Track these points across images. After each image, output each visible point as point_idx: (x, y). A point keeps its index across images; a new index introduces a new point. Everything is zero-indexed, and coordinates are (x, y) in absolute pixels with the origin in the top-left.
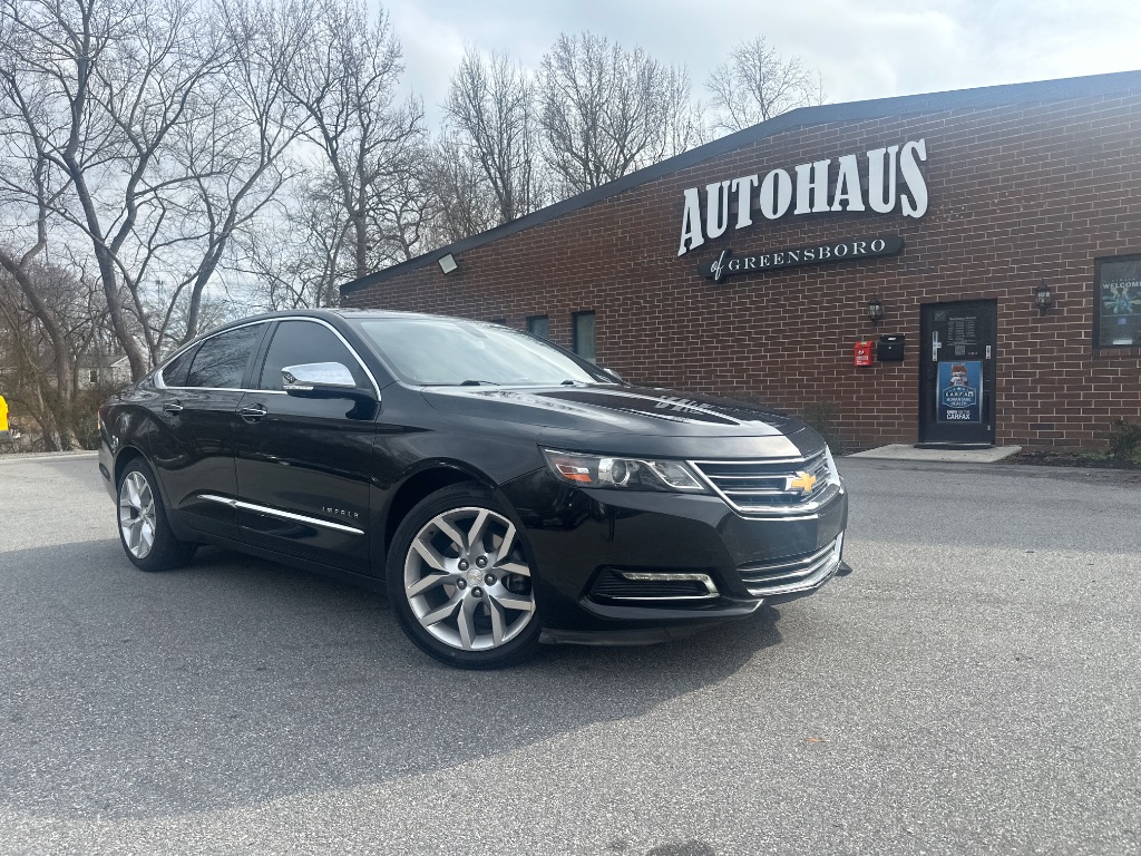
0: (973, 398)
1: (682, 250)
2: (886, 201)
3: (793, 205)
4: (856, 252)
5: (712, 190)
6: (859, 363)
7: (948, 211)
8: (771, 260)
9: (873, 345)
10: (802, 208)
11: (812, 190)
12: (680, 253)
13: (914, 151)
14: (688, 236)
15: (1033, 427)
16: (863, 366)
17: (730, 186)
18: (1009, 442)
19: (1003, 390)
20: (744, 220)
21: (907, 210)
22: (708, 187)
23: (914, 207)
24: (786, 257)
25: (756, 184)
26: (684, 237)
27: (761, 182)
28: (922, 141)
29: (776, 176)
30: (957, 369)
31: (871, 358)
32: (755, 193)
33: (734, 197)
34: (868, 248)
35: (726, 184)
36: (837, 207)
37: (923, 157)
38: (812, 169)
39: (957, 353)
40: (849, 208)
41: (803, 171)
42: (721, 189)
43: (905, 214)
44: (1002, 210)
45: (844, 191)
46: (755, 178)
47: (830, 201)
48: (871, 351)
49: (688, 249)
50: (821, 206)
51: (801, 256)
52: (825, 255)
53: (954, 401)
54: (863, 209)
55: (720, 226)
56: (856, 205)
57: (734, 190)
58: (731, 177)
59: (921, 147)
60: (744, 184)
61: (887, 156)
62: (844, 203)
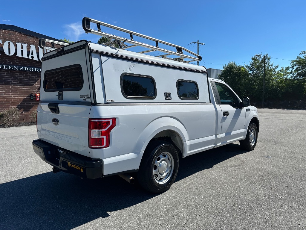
3: (16, 53)
4: (36, 71)
10: (19, 55)
11: (22, 51)
24: (13, 68)
27: (3, 43)
29: (9, 43)
36: (30, 58)
38: (22, 45)
40: (34, 59)
41: (19, 45)
45: (32, 54)
47: (28, 55)
50: (25, 56)
51: (19, 68)
54: (38, 60)
56: (36, 59)
62: (33, 57)
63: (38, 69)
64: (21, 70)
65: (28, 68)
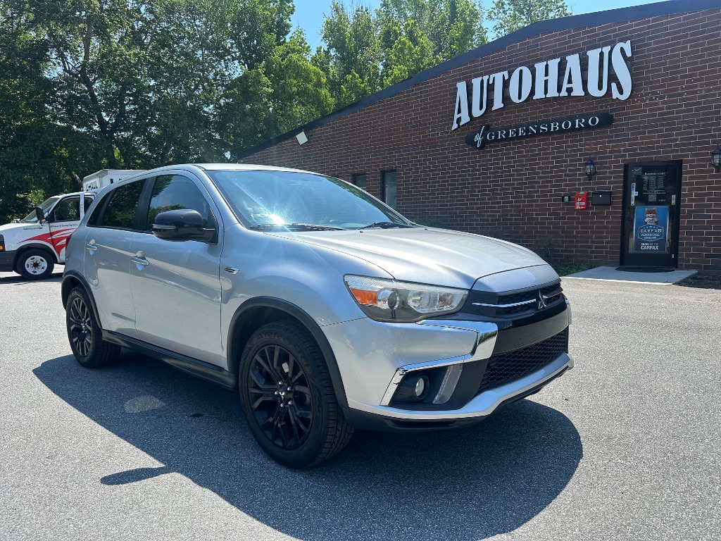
0: (661, 234)
1: (455, 126)
2: (600, 87)
3: (532, 92)
4: (577, 127)
5: (476, 82)
6: (578, 207)
7: (647, 94)
8: (517, 132)
9: (588, 194)
10: (539, 94)
11: (546, 82)
12: (453, 129)
13: (622, 50)
14: (459, 116)
15: (707, 256)
16: (581, 210)
17: (488, 80)
18: (688, 267)
19: (685, 228)
20: (498, 104)
21: (615, 94)
22: (473, 81)
23: (621, 92)
24: (527, 130)
25: (506, 78)
26: (456, 116)
27: (510, 76)
28: (629, 42)
29: (521, 71)
30: (650, 212)
31: (587, 203)
32: (506, 84)
33: (491, 88)
34: (586, 123)
35: (486, 78)
36: (564, 93)
37: (629, 54)
38: (547, 67)
39: (650, 200)
40: (573, 94)
41: (540, 67)
42: (482, 82)
43: (614, 97)
44: (689, 93)
45: (570, 81)
46: (506, 73)
47: (559, 90)
48: (587, 199)
49: (459, 126)
50: (553, 93)
51: (538, 129)
52: (555, 128)
53: (646, 236)
54: (583, 94)
55: (481, 108)
56: (578, 91)
57: (491, 82)
58: (489, 73)
59: (627, 46)
60: (498, 78)
61: (602, 54)
62: (569, 90)
63: (583, 120)
64: (545, 133)
65: (558, 124)
